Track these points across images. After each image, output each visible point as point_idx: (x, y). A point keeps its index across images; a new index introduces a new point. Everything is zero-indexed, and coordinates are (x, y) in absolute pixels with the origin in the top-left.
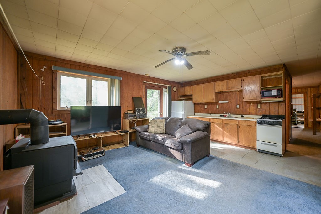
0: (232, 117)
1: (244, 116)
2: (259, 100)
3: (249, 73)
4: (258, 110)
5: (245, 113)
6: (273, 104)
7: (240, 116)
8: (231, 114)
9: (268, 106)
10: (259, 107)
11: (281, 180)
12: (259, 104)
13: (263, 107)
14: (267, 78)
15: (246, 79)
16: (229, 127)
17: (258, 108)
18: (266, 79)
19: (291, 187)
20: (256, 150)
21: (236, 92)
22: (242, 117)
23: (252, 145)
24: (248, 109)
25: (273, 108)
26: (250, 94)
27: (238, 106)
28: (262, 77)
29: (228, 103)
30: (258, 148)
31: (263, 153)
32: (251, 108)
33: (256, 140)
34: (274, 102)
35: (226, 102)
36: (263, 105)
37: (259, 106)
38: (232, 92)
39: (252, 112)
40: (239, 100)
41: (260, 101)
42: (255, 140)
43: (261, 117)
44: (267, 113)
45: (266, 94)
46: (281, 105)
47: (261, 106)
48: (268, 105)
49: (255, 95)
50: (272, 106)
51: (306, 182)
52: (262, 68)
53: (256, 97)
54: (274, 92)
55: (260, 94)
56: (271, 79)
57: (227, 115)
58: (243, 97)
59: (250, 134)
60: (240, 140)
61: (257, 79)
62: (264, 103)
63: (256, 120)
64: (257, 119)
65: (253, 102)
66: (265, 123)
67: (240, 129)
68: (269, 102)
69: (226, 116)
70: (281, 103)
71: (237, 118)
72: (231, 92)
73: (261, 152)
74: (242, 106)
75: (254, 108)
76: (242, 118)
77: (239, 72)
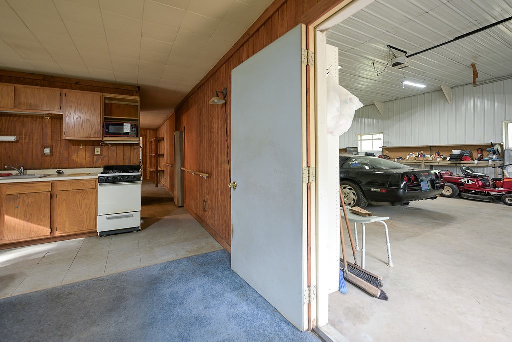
0: (30, 176)
1: (65, 171)
2: (101, 139)
3: (77, 83)
4: (96, 157)
5: (66, 165)
6: (122, 148)
7: (54, 172)
8: (25, 169)
9: (114, 151)
10: (98, 152)
11: (160, 272)
12: (98, 145)
13: (105, 153)
14: (113, 102)
15: (73, 94)
16: (24, 201)
17: (96, 153)
18: (112, 104)
19: (178, 276)
20: (95, 234)
21: (42, 117)
22: (60, 173)
23: (87, 227)
24: (75, 157)
25: (122, 154)
26: (82, 126)
27: (47, 151)
28: (106, 98)
29: (17, 142)
30: (100, 229)
31: (109, 235)
32: (82, 154)
33: (96, 216)
34: (124, 145)
35: (12, 138)
36: (105, 148)
37: (98, 150)
38: (32, 116)
39: (84, 162)
40: (52, 137)
41: (101, 141)
42: (94, 216)
43: (102, 170)
44: (113, 163)
45: (112, 129)
46: (135, 149)
47: (102, 151)
48: (114, 148)
49: (92, 128)
50: (120, 150)
51: (186, 256)
52: (105, 82)
53: (95, 133)
54: (127, 127)
55: (102, 128)
56: (120, 104)
57: (15, 172)
58: (64, 130)
59: (84, 207)
60: (56, 225)
61: (96, 99)
62: (107, 144)
63: (97, 177)
64: (99, 175)
65: (86, 143)
66: (115, 180)
67: (57, 201)
68: (117, 144)
69: (9, 175)
70: (134, 146)
71: (45, 176)
72: (27, 116)
73: (107, 236)
74: (58, 150)
75: (88, 155)
76: (58, 177)
77: (52, 76)
